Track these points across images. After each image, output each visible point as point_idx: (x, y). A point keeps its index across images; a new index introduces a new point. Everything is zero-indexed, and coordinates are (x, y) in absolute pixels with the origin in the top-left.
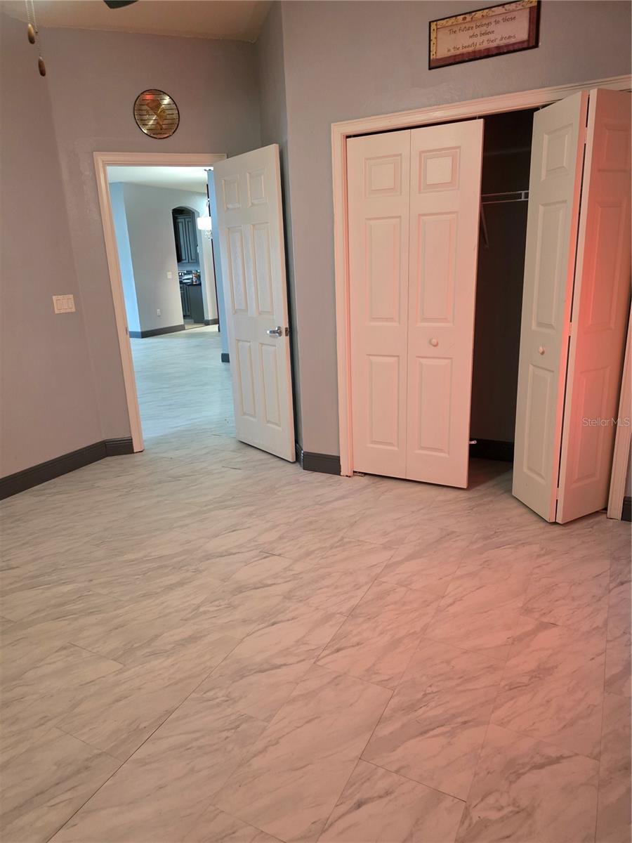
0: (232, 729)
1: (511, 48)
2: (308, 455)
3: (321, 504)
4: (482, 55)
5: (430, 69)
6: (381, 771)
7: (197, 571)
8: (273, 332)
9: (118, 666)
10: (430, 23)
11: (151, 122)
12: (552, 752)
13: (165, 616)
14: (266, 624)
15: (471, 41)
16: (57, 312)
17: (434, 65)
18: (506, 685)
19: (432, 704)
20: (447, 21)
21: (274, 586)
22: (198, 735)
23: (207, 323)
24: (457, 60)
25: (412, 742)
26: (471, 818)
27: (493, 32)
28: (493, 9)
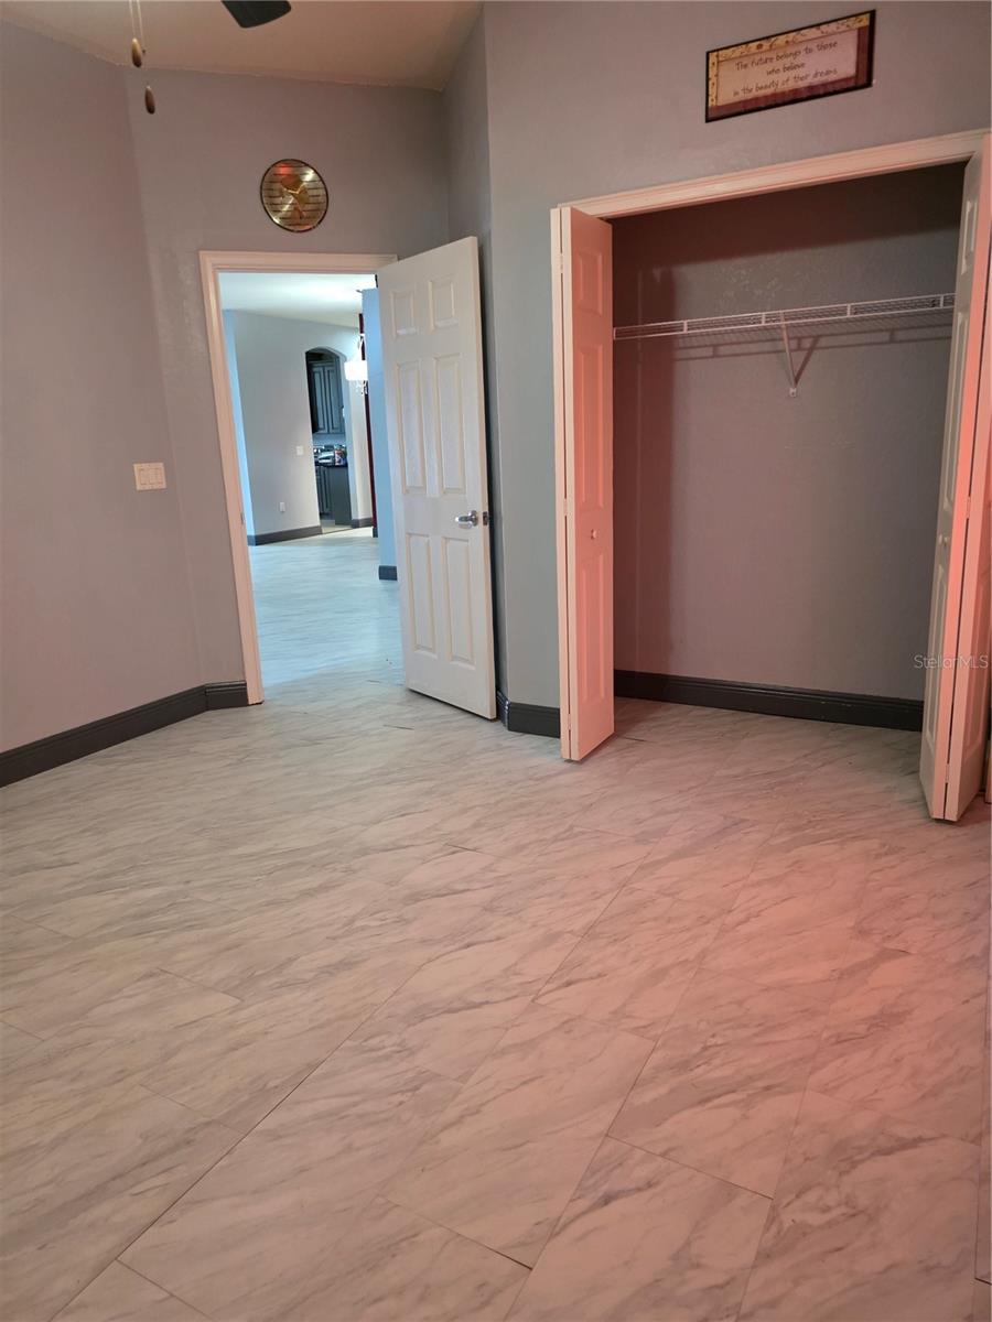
0: (408, 1091)
1: (831, 89)
2: (515, 707)
3: (537, 780)
4: (787, 99)
5: (708, 121)
6: (639, 1154)
7: (349, 871)
8: (466, 519)
9: (231, 1001)
10: (708, 53)
11: (286, 208)
12: (904, 1132)
13: (301, 933)
14: (457, 946)
15: (769, 79)
16: (139, 487)
17: (713, 115)
18: (831, 1037)
19: (717, 1061)
20: (734, 51)
21: (468, 893)
22: (356, 1098)
23: (356, 525)
24: (749, 107)
25: (686, 1114)
26: (781, 1223)
27: (803, 65)
28: (802, 32)
